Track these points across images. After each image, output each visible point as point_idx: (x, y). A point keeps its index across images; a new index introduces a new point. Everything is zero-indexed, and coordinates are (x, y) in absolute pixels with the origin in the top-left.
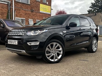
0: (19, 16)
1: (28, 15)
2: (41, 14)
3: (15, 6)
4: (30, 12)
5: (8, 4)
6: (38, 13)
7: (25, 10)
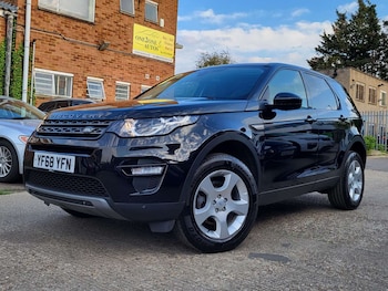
0: (47, 63)
1: (86, 62)
2: (135, 62)
3: (36, 27)
4: (94, 52)
5: (7, 15)
6: (124, 55)
7: (73, 43)
